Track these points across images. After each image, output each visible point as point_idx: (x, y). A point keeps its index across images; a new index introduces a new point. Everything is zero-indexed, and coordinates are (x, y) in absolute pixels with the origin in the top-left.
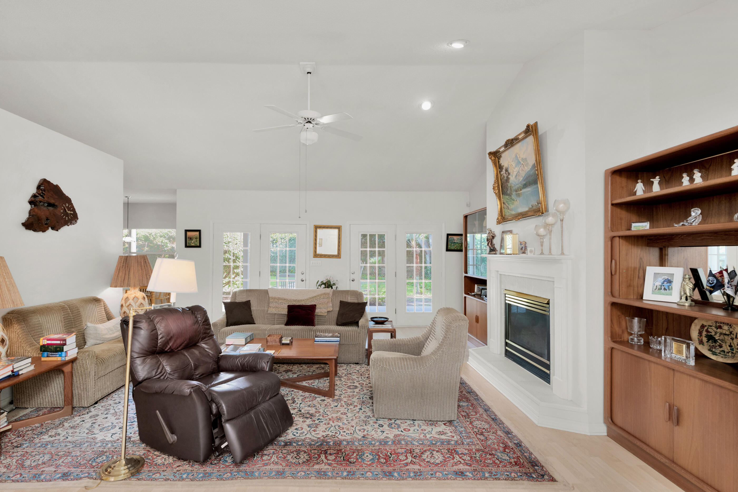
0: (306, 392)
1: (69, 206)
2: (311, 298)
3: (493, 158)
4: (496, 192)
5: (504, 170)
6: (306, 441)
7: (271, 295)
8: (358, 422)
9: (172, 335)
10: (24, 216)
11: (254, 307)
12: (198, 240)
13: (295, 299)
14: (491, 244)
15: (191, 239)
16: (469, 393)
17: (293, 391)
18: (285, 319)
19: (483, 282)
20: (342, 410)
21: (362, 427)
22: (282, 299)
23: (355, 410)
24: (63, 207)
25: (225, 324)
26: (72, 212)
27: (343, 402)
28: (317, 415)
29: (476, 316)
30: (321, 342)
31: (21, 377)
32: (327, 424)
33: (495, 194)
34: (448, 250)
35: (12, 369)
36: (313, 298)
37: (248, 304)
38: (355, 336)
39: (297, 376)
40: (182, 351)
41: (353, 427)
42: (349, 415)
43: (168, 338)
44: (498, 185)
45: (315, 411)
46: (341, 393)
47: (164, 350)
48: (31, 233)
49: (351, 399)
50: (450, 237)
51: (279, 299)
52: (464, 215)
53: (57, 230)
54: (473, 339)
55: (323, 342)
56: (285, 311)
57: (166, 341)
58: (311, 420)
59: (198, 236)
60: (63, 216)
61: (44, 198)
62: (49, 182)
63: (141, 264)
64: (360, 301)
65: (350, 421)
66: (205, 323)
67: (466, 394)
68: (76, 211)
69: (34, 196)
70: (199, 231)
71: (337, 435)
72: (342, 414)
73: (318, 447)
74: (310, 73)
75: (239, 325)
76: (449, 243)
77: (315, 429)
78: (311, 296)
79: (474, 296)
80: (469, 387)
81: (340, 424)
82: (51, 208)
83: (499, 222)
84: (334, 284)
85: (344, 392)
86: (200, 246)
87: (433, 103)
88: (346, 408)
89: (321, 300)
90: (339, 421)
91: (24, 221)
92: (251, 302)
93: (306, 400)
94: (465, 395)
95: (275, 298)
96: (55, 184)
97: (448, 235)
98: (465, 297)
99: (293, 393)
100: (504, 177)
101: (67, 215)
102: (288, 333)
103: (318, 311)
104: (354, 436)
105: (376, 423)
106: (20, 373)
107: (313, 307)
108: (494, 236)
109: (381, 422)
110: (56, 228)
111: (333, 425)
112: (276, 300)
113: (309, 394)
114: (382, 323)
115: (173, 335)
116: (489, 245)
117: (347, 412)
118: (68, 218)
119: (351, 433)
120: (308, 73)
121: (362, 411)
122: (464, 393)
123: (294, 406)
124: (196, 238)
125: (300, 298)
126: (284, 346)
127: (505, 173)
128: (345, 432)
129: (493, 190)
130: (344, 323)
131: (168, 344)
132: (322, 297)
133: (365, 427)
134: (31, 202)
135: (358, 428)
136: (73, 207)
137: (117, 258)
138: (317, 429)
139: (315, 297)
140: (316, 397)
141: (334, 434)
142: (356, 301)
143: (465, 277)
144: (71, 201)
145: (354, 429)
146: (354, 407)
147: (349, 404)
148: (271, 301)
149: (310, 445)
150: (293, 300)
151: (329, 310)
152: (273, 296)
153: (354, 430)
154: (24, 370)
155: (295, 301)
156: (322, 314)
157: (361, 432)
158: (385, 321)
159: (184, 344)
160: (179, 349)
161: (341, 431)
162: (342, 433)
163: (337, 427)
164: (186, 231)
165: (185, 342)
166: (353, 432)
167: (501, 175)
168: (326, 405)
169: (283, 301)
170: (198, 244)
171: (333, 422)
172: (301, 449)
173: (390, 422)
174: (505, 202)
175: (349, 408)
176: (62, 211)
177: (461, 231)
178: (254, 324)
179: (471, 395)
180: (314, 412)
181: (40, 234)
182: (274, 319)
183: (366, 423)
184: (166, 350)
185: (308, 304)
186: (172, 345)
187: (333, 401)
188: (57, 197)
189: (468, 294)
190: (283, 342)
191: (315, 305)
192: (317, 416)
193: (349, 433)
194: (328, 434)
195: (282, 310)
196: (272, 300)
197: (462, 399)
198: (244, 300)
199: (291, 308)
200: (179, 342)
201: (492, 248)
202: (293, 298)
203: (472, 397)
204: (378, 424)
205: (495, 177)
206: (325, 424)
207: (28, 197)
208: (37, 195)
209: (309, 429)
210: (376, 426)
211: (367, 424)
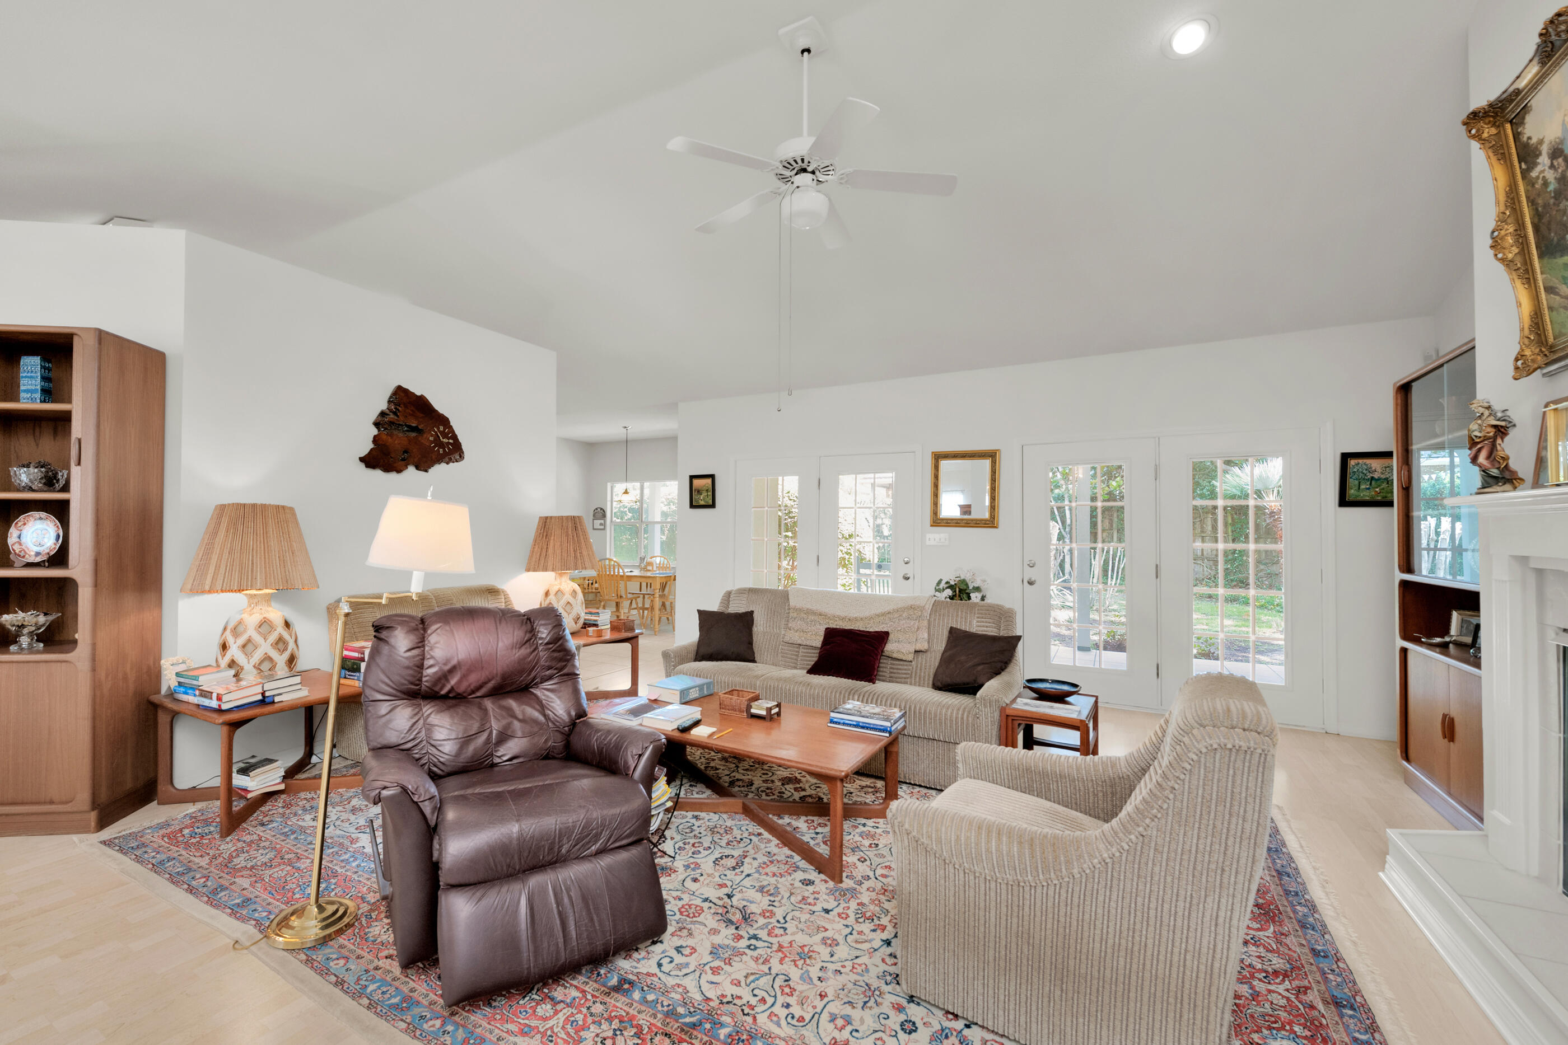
0: (785, 845)
1: (444, 430)
2: (879, 616)
3: (1488, 131)
4: (1510, 256)
5: (1544, 160)
6: (673, 995)
7: (793, 602)
8: (850, 986)
9: (454, 662)
10: (366, 447)
11: (760, 627)
12: (710, 493)
13: (843, 614)
14: (1488, 457)
15: (699, 492)
16: (1338, 1004)
17: (759, 834)
18: (813, 658)
19: (1469, 601)
20: (836, 928)
21: (848, 1010)
22: (814, 613)
23: (870, 941)
24: (434, 431)
25: (692, 655)
26: (451, 441)
27: (853, 905)
28: (762, 921)
29: (1445, 716)
30: (844, 724)
31: (276, 706)
32: (761, 961)
33: (1500, 267)
34: (1344, 501)
35: (261, 691)
36: (883, 614)
37: (746, 619)
38: (962, 723)
39: (801, 798)
40: (485, 699)
41: (822, 996)
42: (843, 952)
43: (447, 668)
44: (1521, 226)
45: (766, 907)
46: (871, 874)
47: (438, 693)
48: (378, 475)
49: (883, 898)
50: (1352, 462)
51: (809, 612)
52: (1395, 384)
53: (426, 471)
54: (1435, 792)
55: (850, 725)
56: (818, 641)
57: (440, 674)
58: (734, 931)
59: (711, 486)
60: (434, 447)
61: (398, 416)
62: (406, 391)
63: (567, 532)
64: (1003, 633)
65: (830, 974)
66: (551, 646)
67: (1321, 1007)
68: (458, 440)
69: (383, 414)
70: (712, 477)
71: (760, 1008)
72: (824, 941)
73: (682, 1030)
74: (808, 51)
75: (721, 660)
76: (1352, 482)
77: (722, 964)
78: (879, 611)
79: (1443, 648)
80: (1348, 979)
81: (795, 974)
82: (413, 434)
83: (1523, 368)
84: (977, 589)
85: (879, 872)
86: (713, 506)
87: (1214, 21)
88: (847, 926)
89: (902, 622)
90: (800, 963)
91: (362, 455)
92: (755, 615)
93: (767, 870)
94: (1312, 1007)
95: (799, 610)
96: (418, 394)
97: (1345, 457)
98: (1404, 651)
99: (754, 839)
100: (1546, 184)
101: (442, 445)
102: (802, 692)
103: (890, 647)
104: (804, 1031)
105: (899, 1009)
106: (277, 699)
107: (882, 637)
108: (1506, 428)
109: (915, 1012)
110: (423, 465)
111: (776, 967)
112: (803, 615)
113: (789, 852)
114: (1060, 698)
115: (459, 663)
116: (1482, 459)
117: (840, 939)
118: (444, 451)
119: (801, 1019)
120: (803, 52)
121: (889, 950)
122: (1313, 997)
123: (729, 877)
124: (707, 491)
125: (854, 613)
126: (754, 721)
127: (1552, 166)
128: (788, 1006)
129: (1492, 252)
130: (949, 685)
131: (448, 681)
132: (905, 615)
133: (856, 1014)
134: (377, 424)
135: (834, 1008)
136: (453, 432)
137: (536, 521)
138: (727, 968)
139: (889, 613)
140: (798, 867)
141: (753, 1001)
142: (992, 631)
143: (1404, 585)
144: (449, 422)
145: (820, 1005)
146: (874, 931)
147: (868, 914)
148: (791, 614)
149: (671, 1014)
150: (839, 617)
151: (919, 647)
152: (798, 606)
153: (818, 1010)
154: (284, 695)
155: (843, 619)
156: (900, 656)
157: (832, 1026)
158: (1070, 694)
159: (490, 685)
160: (478, 694)
161: (781, 999)
162: (778, 1009)
163: (779, 981)
164: (692, 477)
165: (493, 682)
166: (807, 1018)
167: (1530, 183)
168: (804, 898)
169: (816, 618)
170: (710, 502)
171: (781, 962)
172: (640, 1016)
173: (947, 1024)
174: (1555, 282)
175: (858, 927)
176: (431, 439)
177: (1388, 442)
178: (753, 661)
179: (1341, 1016)
180: (758, 911)
181: (393, 475)
182: (797, 656)
183: (871, 995)
184: (443, 692)
185: (871, 630)
186: (456, 683)
187: (831, 892)
188: (422, 415)
189: (1417, 641)
190: (753, 711)
191: (887, 634)
192: (755, 926)
193: (797, 1016)
194: (740, 998)
195: (814, 637)
196: (795, 615)
197: (1290, 1023)
198: (742, 609)
199: (834, 637)
200: (474, 679)
201: (1495, 472)
202: (838, 613)
203: (1346, 1027)
204: (903, 1017)
205: (1502, 198)
206: (756, 959)
207: (374, 415)
208: (388, 412)
209: (709, 958)
210: (896, 1020)
211: (871, 1003)
